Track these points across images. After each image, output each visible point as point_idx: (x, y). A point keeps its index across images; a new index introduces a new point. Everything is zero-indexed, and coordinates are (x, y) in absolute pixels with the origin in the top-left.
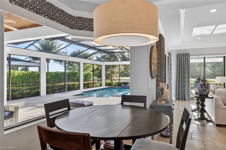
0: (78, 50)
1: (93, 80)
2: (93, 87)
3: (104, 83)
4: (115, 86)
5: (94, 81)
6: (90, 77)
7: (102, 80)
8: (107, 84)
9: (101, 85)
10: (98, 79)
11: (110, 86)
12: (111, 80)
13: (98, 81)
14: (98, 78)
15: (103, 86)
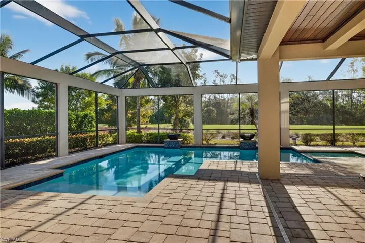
0: (64, 68)
1: (97, 131)
2: (97, 146)
3: (123, 138)
4: (148, 142)
5: (101, 133)
6: (91, 122)
7: (118, 129)
8: (130, 140)
9: (116, 142)
10: (110, 128)
11: (137, 143)
12: (139, 129)
13: (111, 132)
14: (109, 126)
15: (121, 144)
